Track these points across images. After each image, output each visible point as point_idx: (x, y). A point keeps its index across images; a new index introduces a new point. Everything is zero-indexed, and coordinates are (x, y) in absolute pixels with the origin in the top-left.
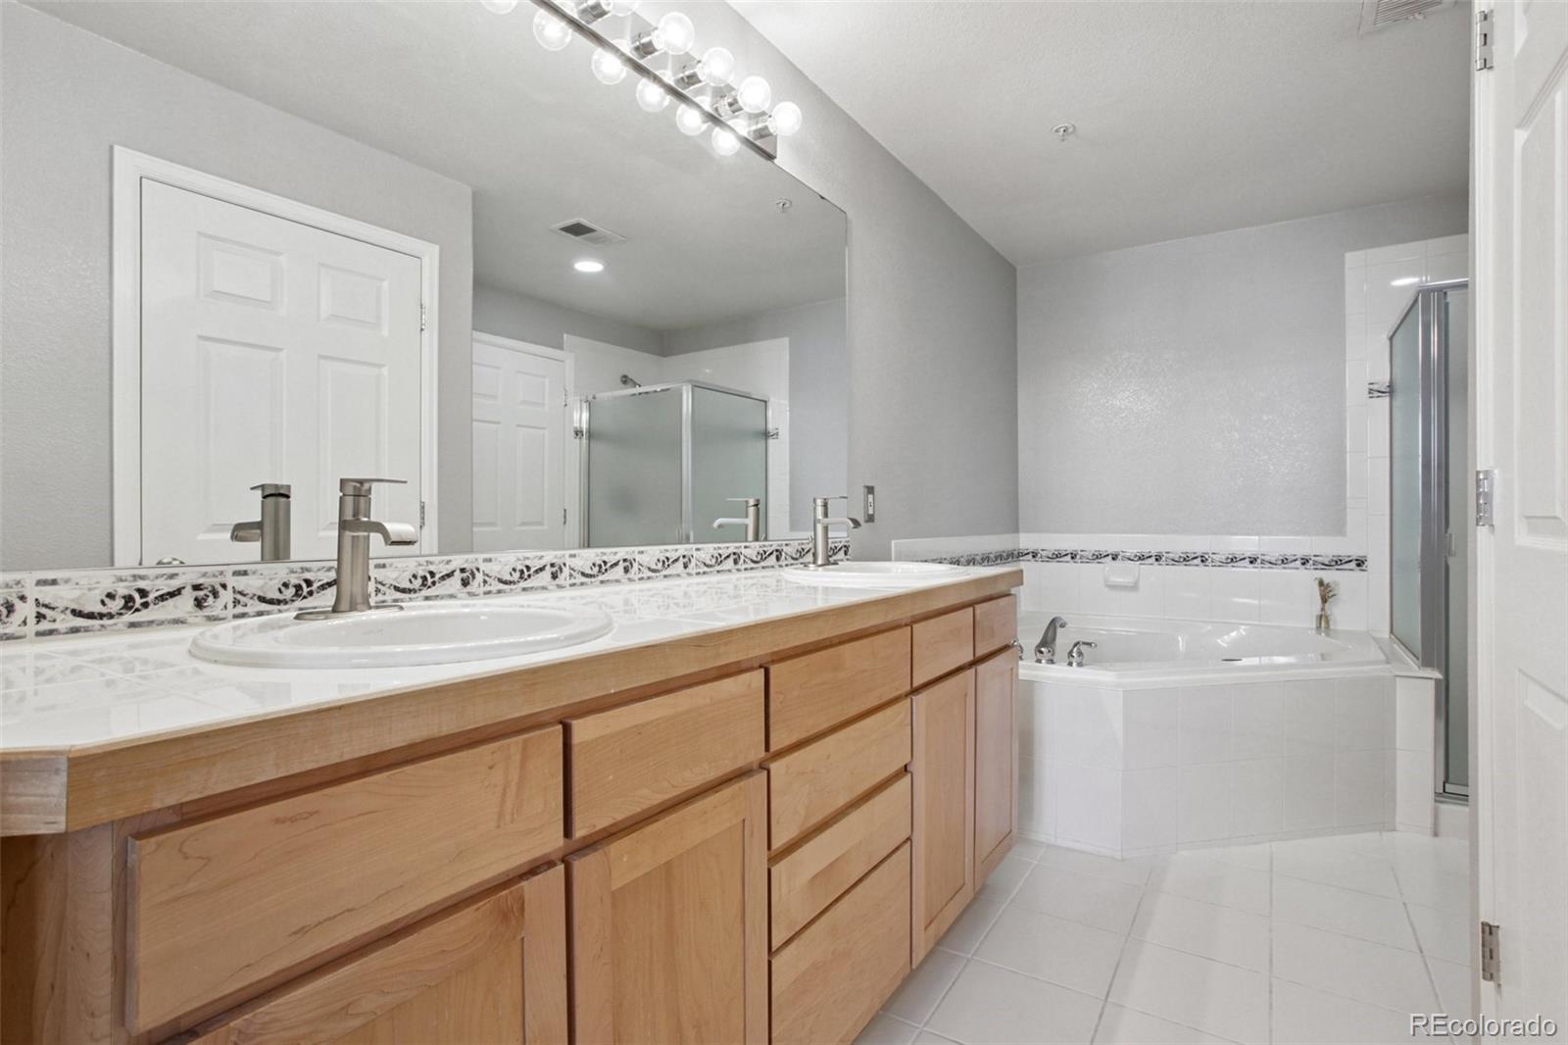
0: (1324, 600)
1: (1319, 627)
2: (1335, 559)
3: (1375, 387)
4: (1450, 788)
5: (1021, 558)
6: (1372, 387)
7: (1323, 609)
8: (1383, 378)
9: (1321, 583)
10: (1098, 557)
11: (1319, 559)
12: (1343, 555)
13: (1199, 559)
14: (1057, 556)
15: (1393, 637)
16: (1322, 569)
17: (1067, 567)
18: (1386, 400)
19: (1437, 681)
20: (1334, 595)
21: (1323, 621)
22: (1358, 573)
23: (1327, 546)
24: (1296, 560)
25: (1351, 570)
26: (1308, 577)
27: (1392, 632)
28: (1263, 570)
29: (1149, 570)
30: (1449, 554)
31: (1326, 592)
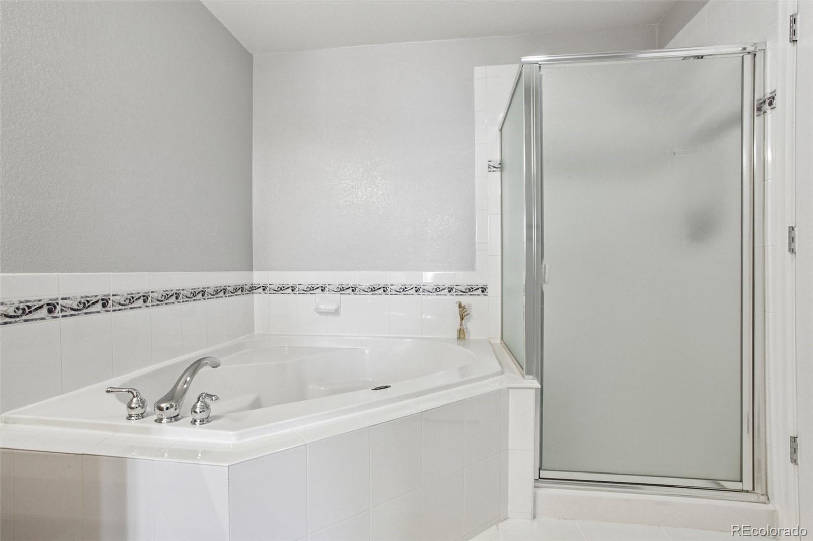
0: (462, 318)
1: (459, 338)
2: (469, 287)
3: (492, 164)
4: (544, 474)
5: (254, 291)
6: (490, 163)
7: (461, 325)
8: (496, 159)
9: (460, 306)
10: (311, 289)
11: (459, 288)
12: (473, 284)
13: (382, 289)
14: (281, 289)
15: (502, 342)
16: (461, 295)
17: (288, 298)
18: (498, 173)
19: (536, 389)
20: (468, 314)
21: (462, 334)
22: (482, 298)
23: (463, 279)
24: (444, 289)
25: (478, 295)
26: (451, 301)
27: (502, 339)
28: (424, 297)
29: (348, 299)
30: (544, 282)
31: (463, 312)
